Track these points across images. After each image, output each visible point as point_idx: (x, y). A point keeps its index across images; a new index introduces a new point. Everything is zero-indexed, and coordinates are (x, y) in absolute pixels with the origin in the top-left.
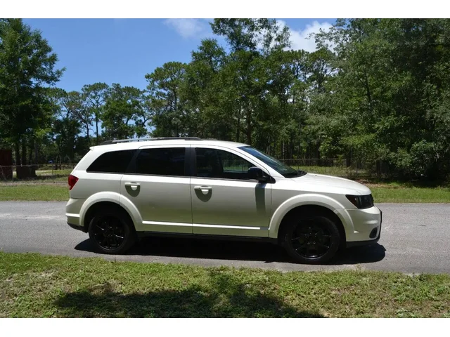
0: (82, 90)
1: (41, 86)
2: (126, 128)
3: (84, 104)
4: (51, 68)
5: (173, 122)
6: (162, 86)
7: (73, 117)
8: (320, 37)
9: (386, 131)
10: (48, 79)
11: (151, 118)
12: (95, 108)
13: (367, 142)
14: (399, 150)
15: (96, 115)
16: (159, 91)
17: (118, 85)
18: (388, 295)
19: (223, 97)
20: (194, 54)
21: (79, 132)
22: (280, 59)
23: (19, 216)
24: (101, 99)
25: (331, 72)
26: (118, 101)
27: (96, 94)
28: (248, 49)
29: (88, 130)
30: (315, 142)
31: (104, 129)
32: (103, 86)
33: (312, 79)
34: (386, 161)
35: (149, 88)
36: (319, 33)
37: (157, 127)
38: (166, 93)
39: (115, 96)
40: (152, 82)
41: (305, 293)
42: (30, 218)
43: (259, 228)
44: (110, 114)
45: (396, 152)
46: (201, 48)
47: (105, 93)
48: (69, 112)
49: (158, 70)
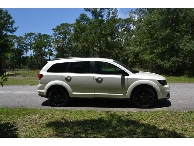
0: (24, 35)
1: (7, 34)
2: (44, 52)
3: (25, 42)
4: (12, 26)
5: (65, 50)
6: (60, 34)
7: (20, 48)
8: (131, 13)
9: (159, 53)
10: (11, 31)
11: (55, 48)
12: (30, 44)
13: (151, 57)
14: (165, 61)
15: (31, 47)
16: (58, 36)
17: (40, 33)
18: (179, 119)
19: (90, 38)
20: (77, 20)
21: (23, 54)
22: (114, 22)
23: (9, 92)
24: (33, 40)
25: (133, 27)
26: (40, 41)
27: (30, 37)
28: (100, 18)
29: (27, 53)
30: (126, 58)
31: (34, 53)
32: (34, 34)
33: (124, 31)
34: (159, 66)
35: (54, 35)
36: (131, 11)
37: (58, 52)
38: (62, 37)
39: (39, 38)
40: (56, 32)
41: (147, 119)
42: (14, 93)
43: (122, 94)
44: (37, 46)
45: (164, 62)
46: (80, 17)
47: (34, 37)
48: (18, 46)
49: (58, 27)
